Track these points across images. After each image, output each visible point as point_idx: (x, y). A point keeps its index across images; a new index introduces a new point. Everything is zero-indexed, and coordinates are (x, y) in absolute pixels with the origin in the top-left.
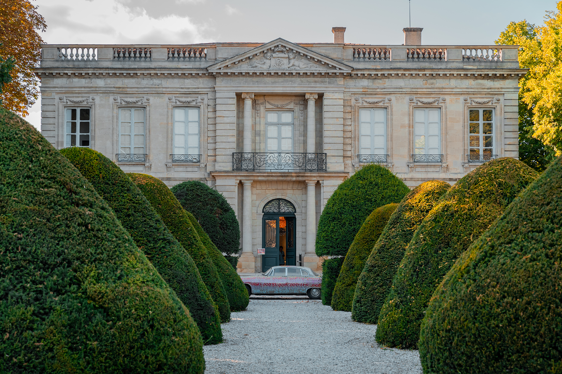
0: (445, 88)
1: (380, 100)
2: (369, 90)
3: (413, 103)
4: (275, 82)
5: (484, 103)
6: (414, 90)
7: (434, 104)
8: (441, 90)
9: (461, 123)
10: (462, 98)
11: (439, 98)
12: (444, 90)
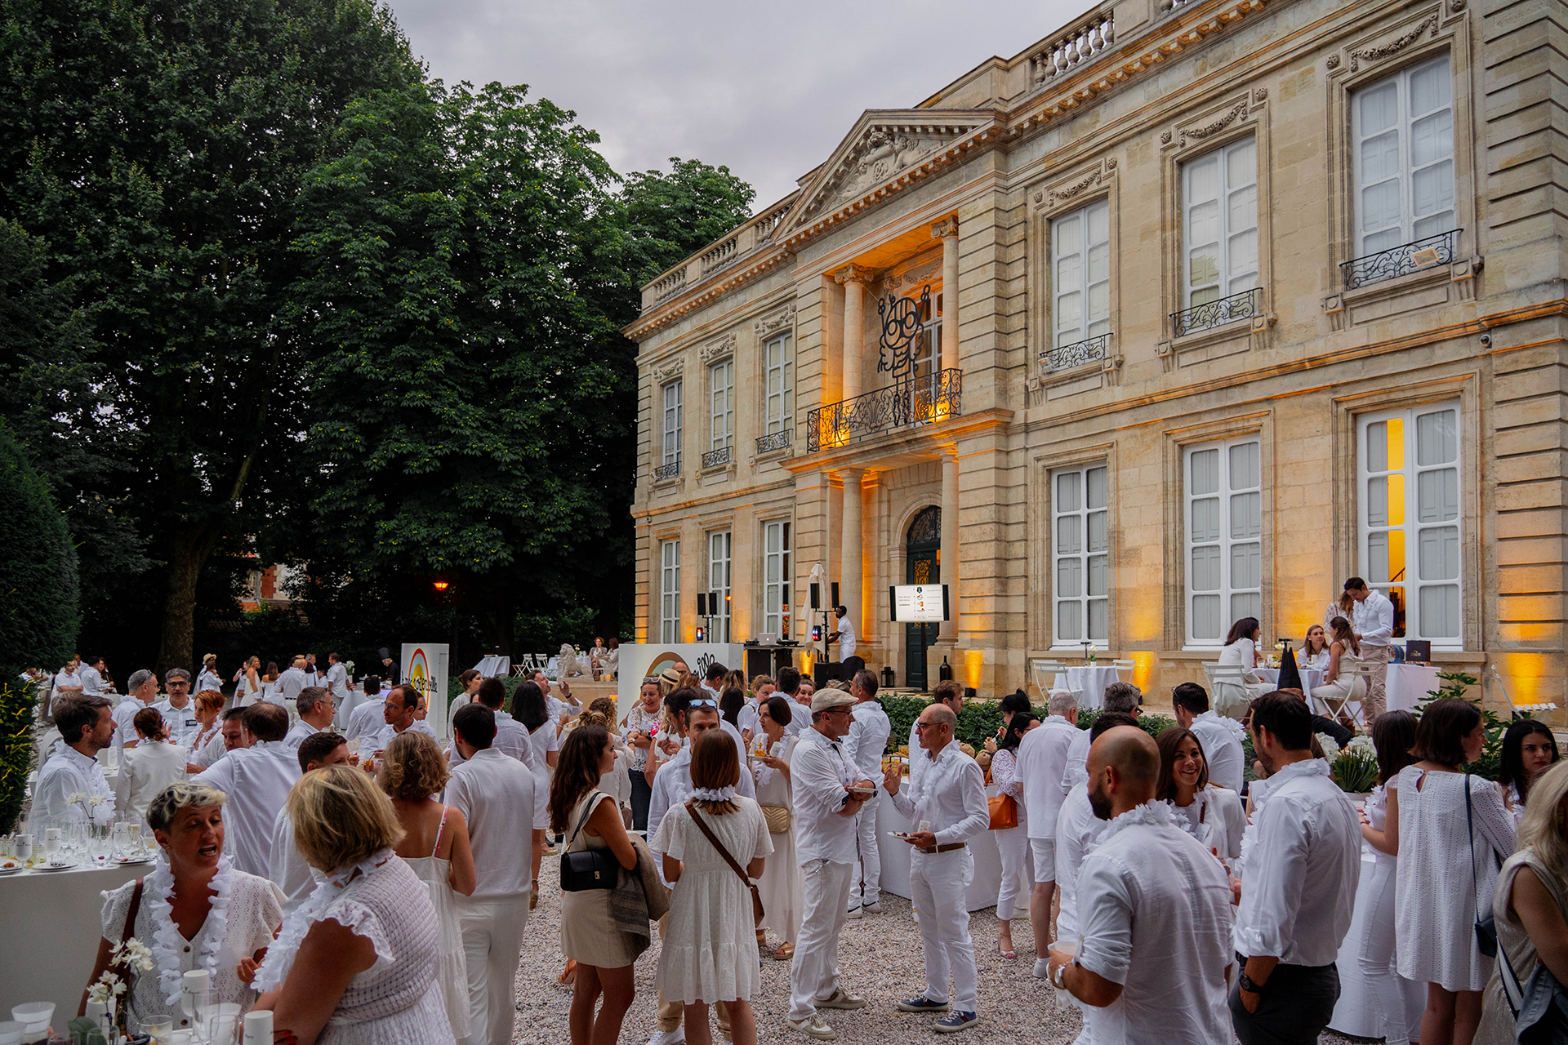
0: (1257, 55)
1: (1086, 177)
2: (1059, 159)
3: (1173, 146)
4: (877, 222)
5: (1400, 45)
6: (1169, 105)
7: (1232, 126)
8: (1246, 68)
9: (1322, 154)
10: (1320, 63)
11: (1246, 96)
12: (1255, 63)
